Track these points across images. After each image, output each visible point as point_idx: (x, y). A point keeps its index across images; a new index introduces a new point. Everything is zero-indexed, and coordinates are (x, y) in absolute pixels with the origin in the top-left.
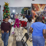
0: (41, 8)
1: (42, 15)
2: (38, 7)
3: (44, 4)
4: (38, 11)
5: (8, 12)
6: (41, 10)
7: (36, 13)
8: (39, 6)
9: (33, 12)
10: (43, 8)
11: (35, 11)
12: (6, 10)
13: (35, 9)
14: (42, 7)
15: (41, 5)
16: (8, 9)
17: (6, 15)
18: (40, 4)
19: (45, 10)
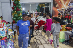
0: (64, 3)
1: (67, 13)
2: (61, 2)
4: (61, 8)
5: (20, 11)
6: (65, 6)
7: (59, 10)
9: (55, 9)
11: (57, 8)
12: (17, 8)
13: (57, 5)
14: (66, 3)
16: (19, 5)
17: (17, 14)
19: (70, 6)
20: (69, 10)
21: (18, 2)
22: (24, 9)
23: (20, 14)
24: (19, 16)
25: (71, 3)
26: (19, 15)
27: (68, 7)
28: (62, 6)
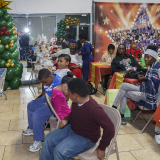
0: (125, 16)
1: (131, 42)
2: (115, 12)
3: (134, 4)
4: (115, 27)
6: (126, 24)
8: (120, 11)
9: (100, 30)
10: (132, 18)
11: (106, 27)
12: (1, 26)
13: (106, 21)
14: (129, 15)
15: (126, 6)
16: (7, 21)
17: (2, 43)
18: (120, 4)
19: (138, 24)
20: (136, 33)
21: (5, 13)
22: (27, 30)
23: (9, 43)
24: (6, 50)
25: (141, 14)
26: (7, 46)
27: (135, 26)
28: (119, 23)
